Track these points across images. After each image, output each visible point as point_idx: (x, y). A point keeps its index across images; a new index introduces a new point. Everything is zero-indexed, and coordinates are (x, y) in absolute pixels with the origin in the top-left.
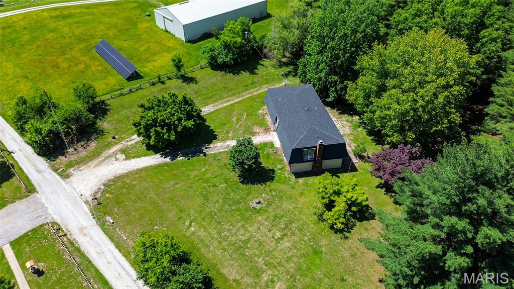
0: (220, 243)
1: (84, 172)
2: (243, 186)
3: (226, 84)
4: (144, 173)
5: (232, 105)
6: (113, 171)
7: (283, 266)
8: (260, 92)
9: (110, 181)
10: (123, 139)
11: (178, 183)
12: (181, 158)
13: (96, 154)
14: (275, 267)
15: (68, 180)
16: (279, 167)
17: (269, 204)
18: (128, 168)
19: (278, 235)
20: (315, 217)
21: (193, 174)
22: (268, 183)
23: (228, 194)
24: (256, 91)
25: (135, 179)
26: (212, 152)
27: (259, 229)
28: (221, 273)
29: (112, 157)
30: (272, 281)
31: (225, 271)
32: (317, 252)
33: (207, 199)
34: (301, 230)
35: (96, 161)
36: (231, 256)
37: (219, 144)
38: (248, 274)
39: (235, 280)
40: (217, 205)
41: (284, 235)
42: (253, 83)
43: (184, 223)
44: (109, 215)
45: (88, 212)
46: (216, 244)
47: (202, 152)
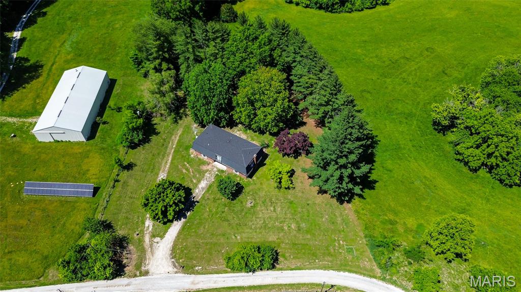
2: (235, 201)
4: (182, 236)
5: (172, 163)
6: (165, 249)
7: (287, 218)
12: (189, 213)
13: (143, 251)
14: (285, 221)
15: (150, 273)
17: (255, 200)
18: (170, 241)
19: (272, 209)
20: (276, 189)
22: (243, 191)
25: (182, 243)
26: (199, 198)
27: (263, 213)
28: (270, 242)
29: (152, 244)
30: (289, 227)
31: (270, 239)
34: (277, 199)
35: (149, 254)
36: (266, 232)
37: (197, 191)
38: (279, 233)
39: (277, 239)
41: (274, 207)
43: (232, 239)
44: (195, 267)
45: (184, 275)
47: (194, 202)
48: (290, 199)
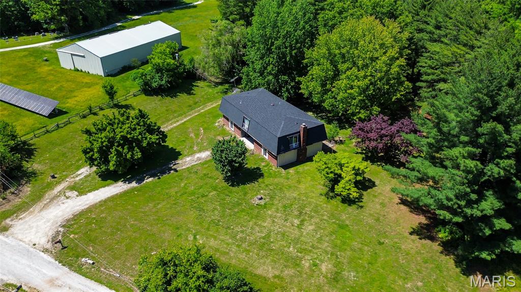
0: (238, 246)
1: (27, 219)
2: (235, 189)
3: (167, 107)
4: (110, 204)
5: (183, 124)
6: (68, 210)
7: (318, 248)
8: (206, 109)
9: (68, 221)
10: (67, 176)
11: (158, 204)
12: (150, 179)
13: (37, 198)
14: (310, 251)
15: (8, 233)
16: (263, 164)
17: (272, 198)
18: (88, 203)
19: (297, 222)
20: (323, 197)
21: (173, 192)
22: (260, 180)
23: (224, 200)
24: (202, 109)
25: (102, 212)
26: (184, 167)
27: (274, 222)
28: (255, 275)
29: (59, 196)
30: (315, 265)
31: (259, 272)
32: (342, 226)
33: (201, 210)
34: (316, 212)
35: (41, 204)
36: (258, 255)
37: (188, 159)
38: (286, 266)
39: (275, 277)
40: (216, 212)
41: (302, 221)
42: (196, 103)
43: (187, 239)
44: (83, 256)
45: (53, 260)
46: (234, 248)
47: (171, 169)
48: (343, 221)
